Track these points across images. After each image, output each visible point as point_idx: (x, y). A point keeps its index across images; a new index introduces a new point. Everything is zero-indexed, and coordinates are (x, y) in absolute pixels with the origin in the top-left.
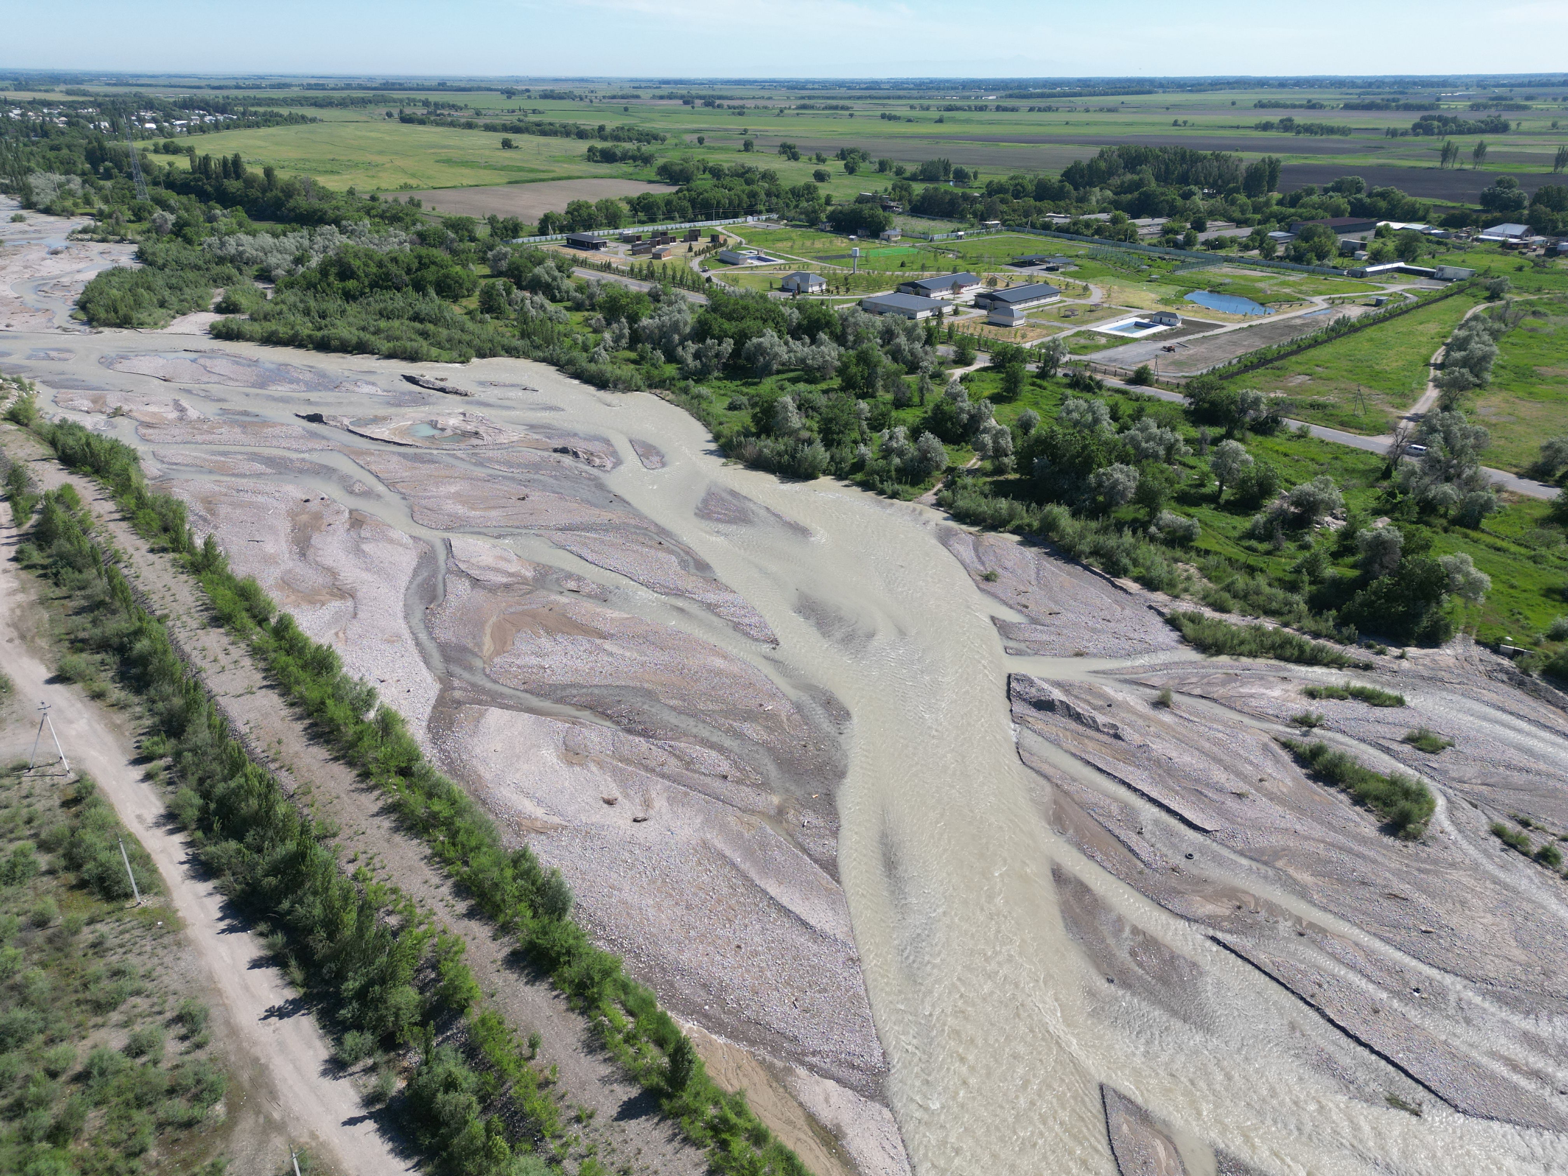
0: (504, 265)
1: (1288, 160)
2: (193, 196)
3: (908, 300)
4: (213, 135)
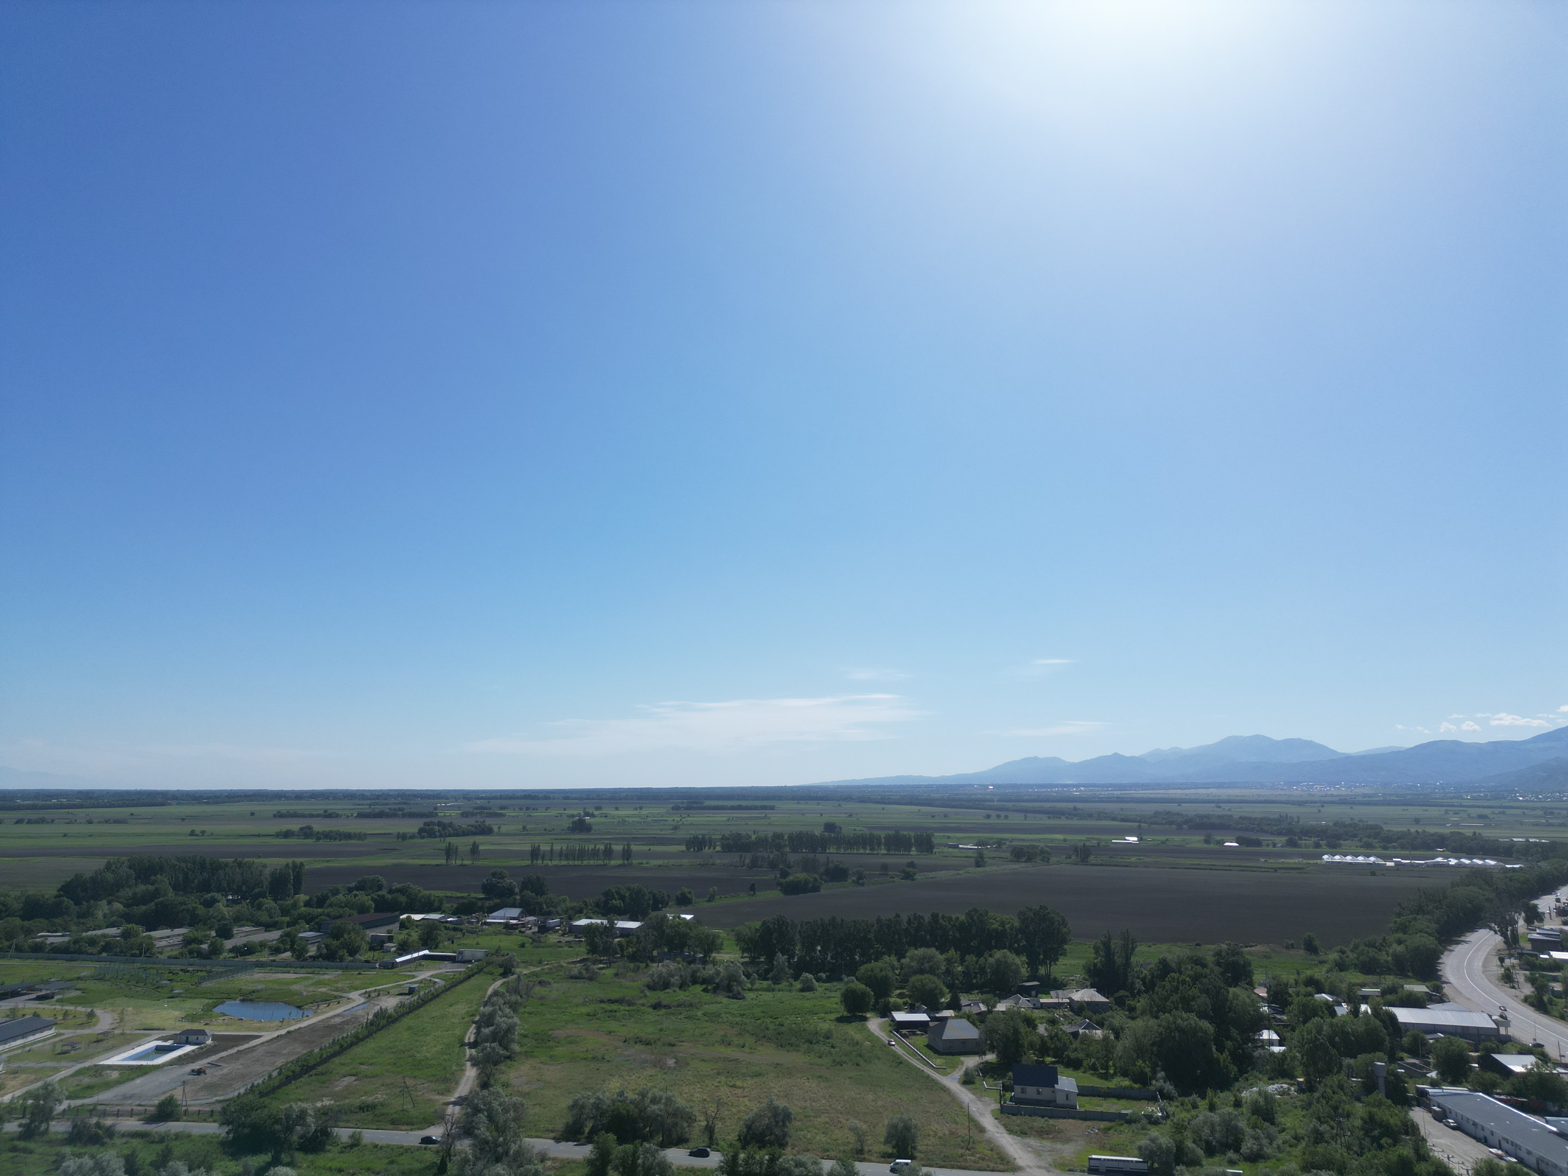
1: (312, 864)
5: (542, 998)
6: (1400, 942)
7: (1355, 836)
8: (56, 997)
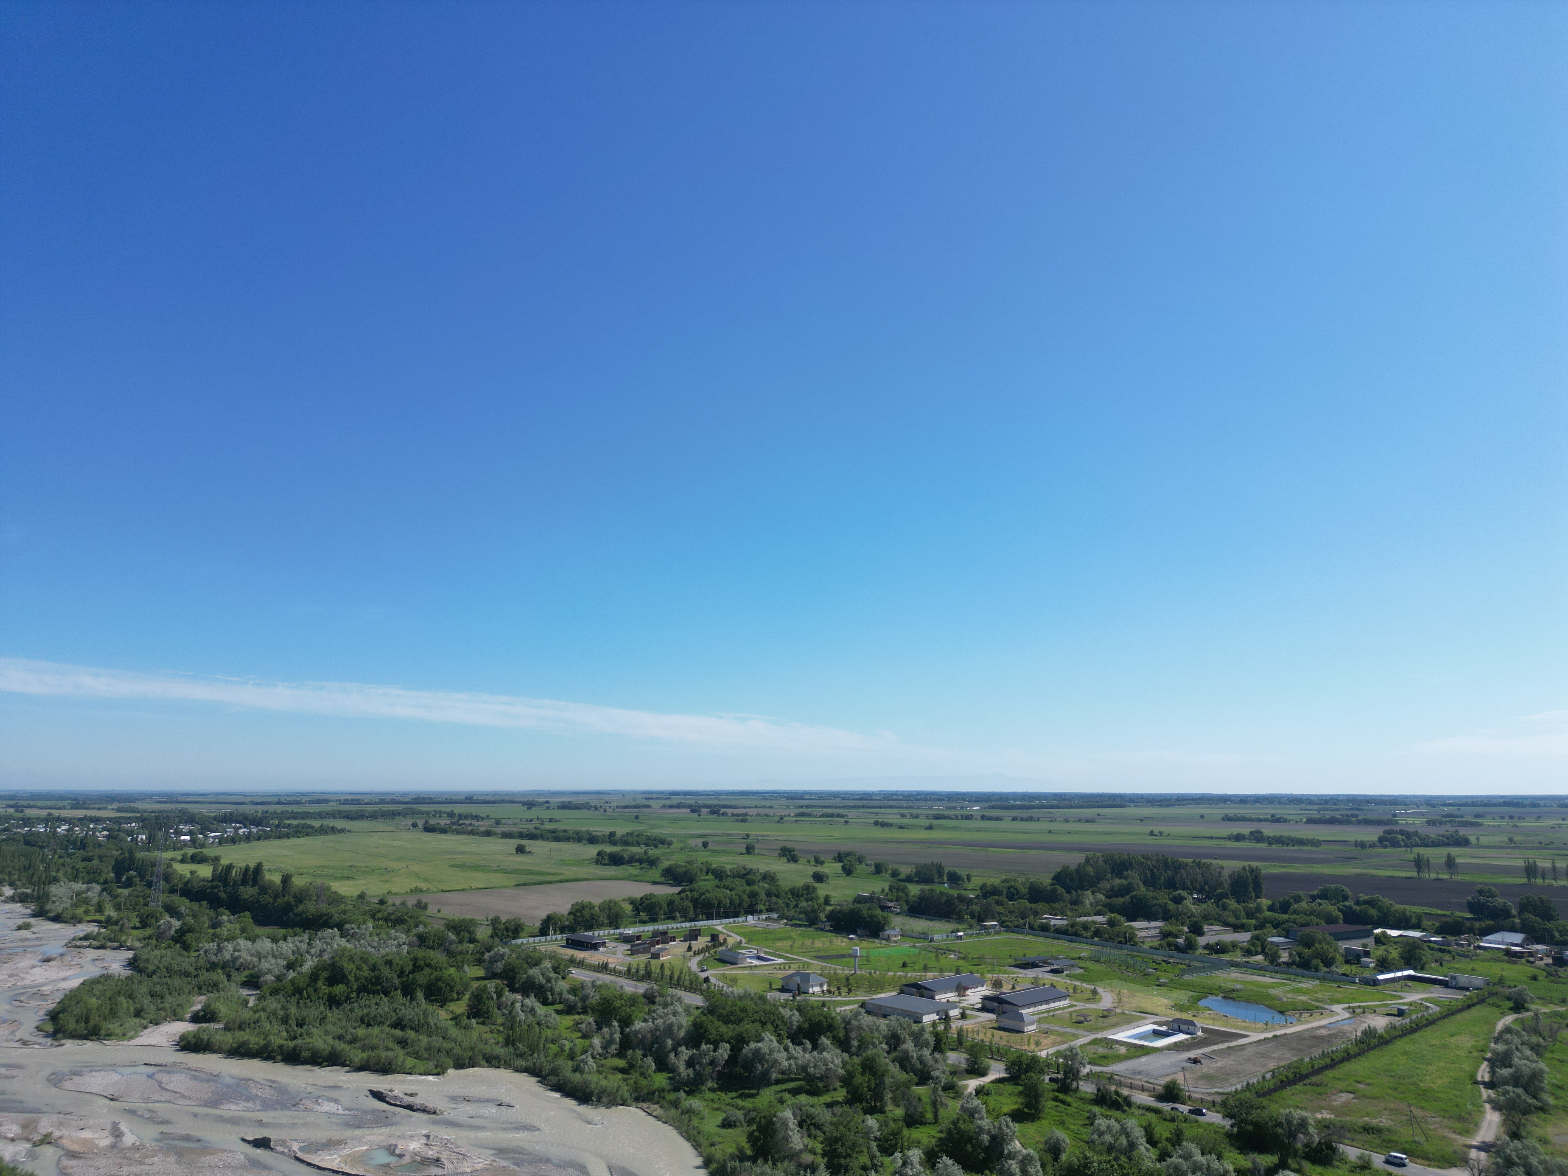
0: (499, 966)
1: (1267, 869)
2: (204, 903)
3: (912, 1002)
4: (244, 845)
8: (1066, 972)
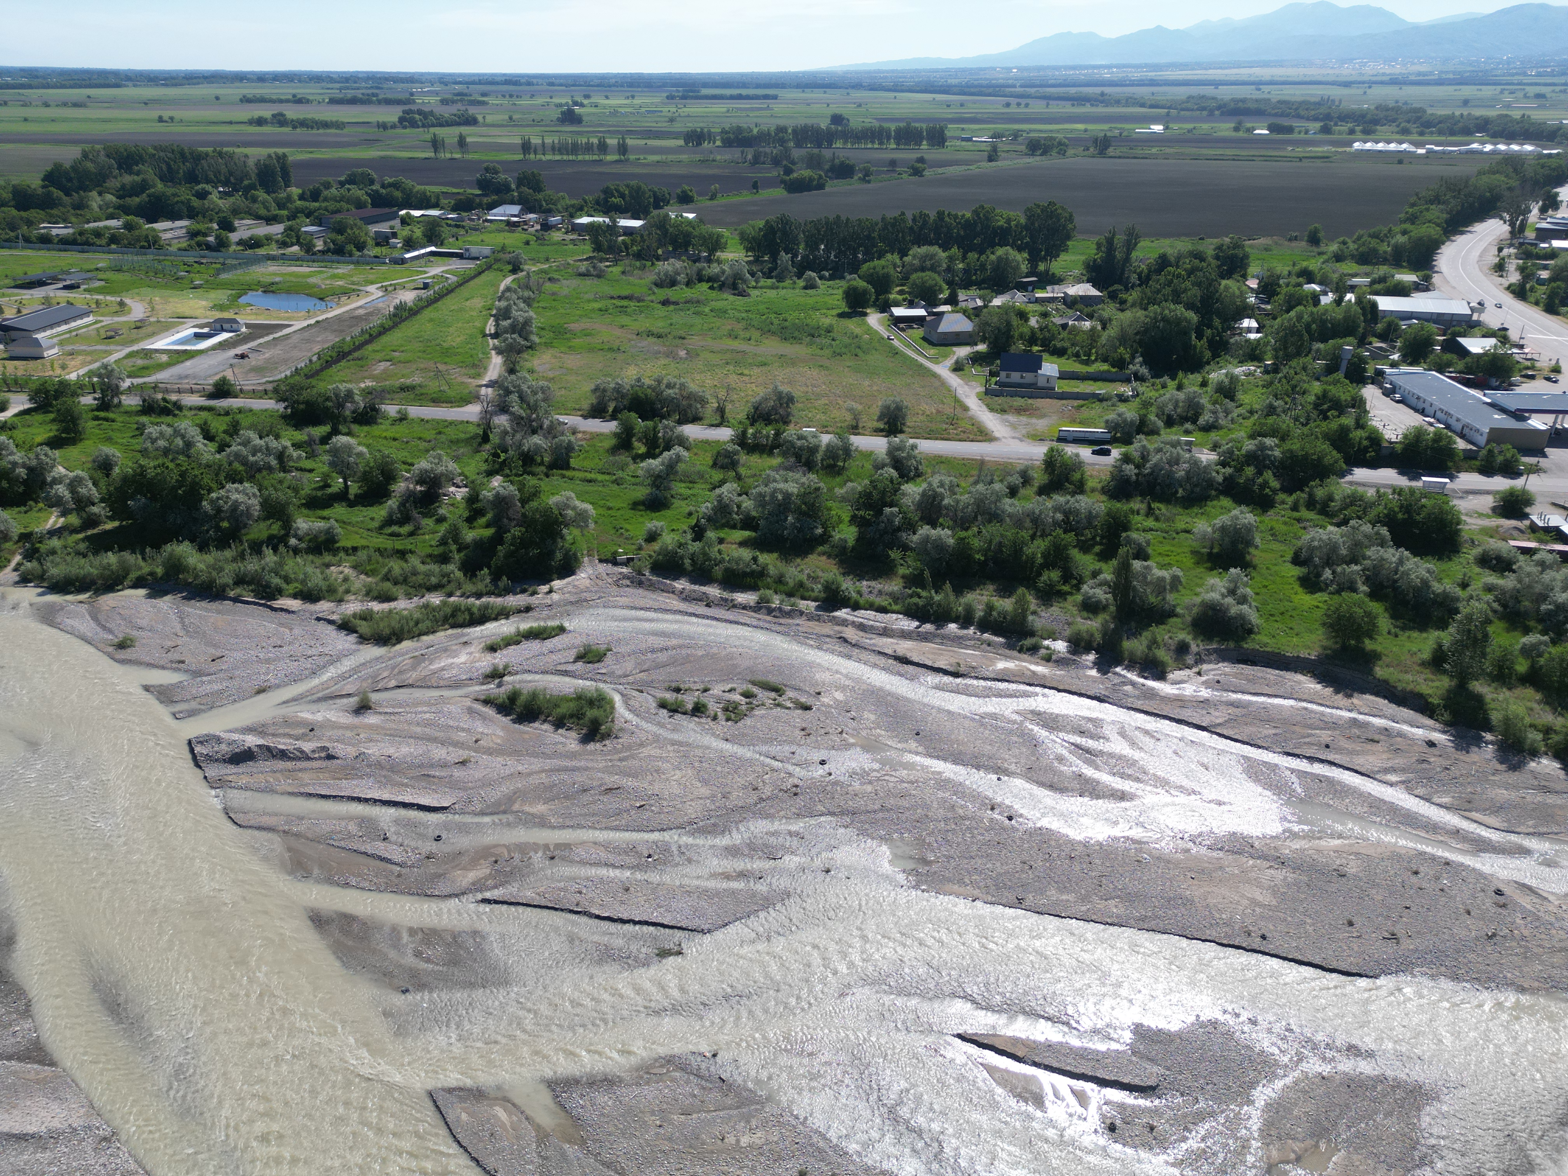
5: (553, 294)
6: (1404, 233)
7: (1394, 121)
8: (83, 287)
